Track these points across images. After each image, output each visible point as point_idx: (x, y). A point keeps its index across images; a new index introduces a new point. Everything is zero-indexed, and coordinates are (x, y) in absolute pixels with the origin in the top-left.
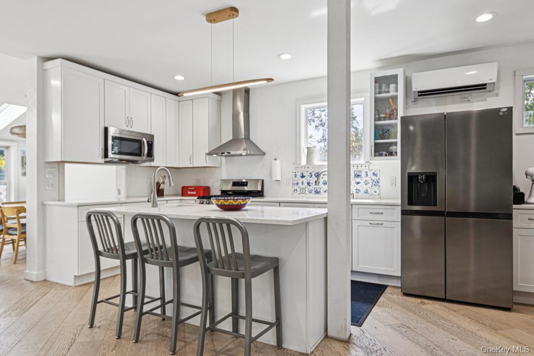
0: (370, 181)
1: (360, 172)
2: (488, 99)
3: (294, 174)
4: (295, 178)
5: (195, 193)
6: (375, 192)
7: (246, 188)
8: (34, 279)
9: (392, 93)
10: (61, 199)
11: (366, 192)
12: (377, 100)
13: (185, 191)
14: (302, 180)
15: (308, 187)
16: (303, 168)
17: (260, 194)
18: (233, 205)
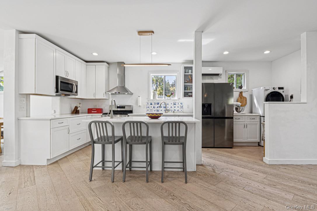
0: (180, 107)
1: (176, 103)
2: (218, 79)
3: (147, 103)
4: (147, 105)
5: (96, 112)
6: (181, 110)
7: (125, 109)
8: (14, 165)
9: (190, 73)
10: (28, 115)
11: (178, 111)
12: (185, 75)
13: (90, 111)
14: (151, 106)
15: (154, 109)
16: (152, 101)
17: (131, 112)
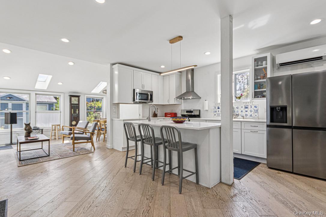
0: (253, 110)
1: (248, 106)
3: (214, 107)
4: (215, 109)
5: (170, 116)
6: (256, 116)
7: (193, 114)
8: (109, 148)
9: (264, 66)
10: (118, 117)
11: (251, 116)
12: (255, 70)
13: (166, 115)
14: (218, 110)
16: (219, 104)
17: (199, 116)
18: (179, 121)
